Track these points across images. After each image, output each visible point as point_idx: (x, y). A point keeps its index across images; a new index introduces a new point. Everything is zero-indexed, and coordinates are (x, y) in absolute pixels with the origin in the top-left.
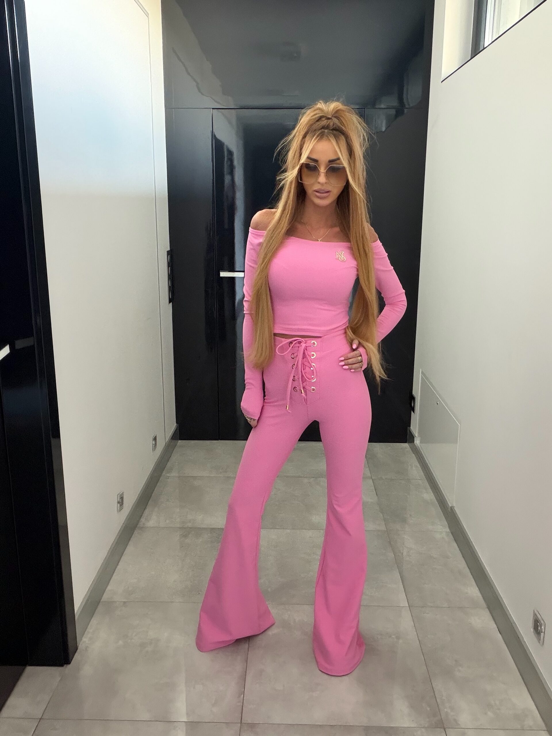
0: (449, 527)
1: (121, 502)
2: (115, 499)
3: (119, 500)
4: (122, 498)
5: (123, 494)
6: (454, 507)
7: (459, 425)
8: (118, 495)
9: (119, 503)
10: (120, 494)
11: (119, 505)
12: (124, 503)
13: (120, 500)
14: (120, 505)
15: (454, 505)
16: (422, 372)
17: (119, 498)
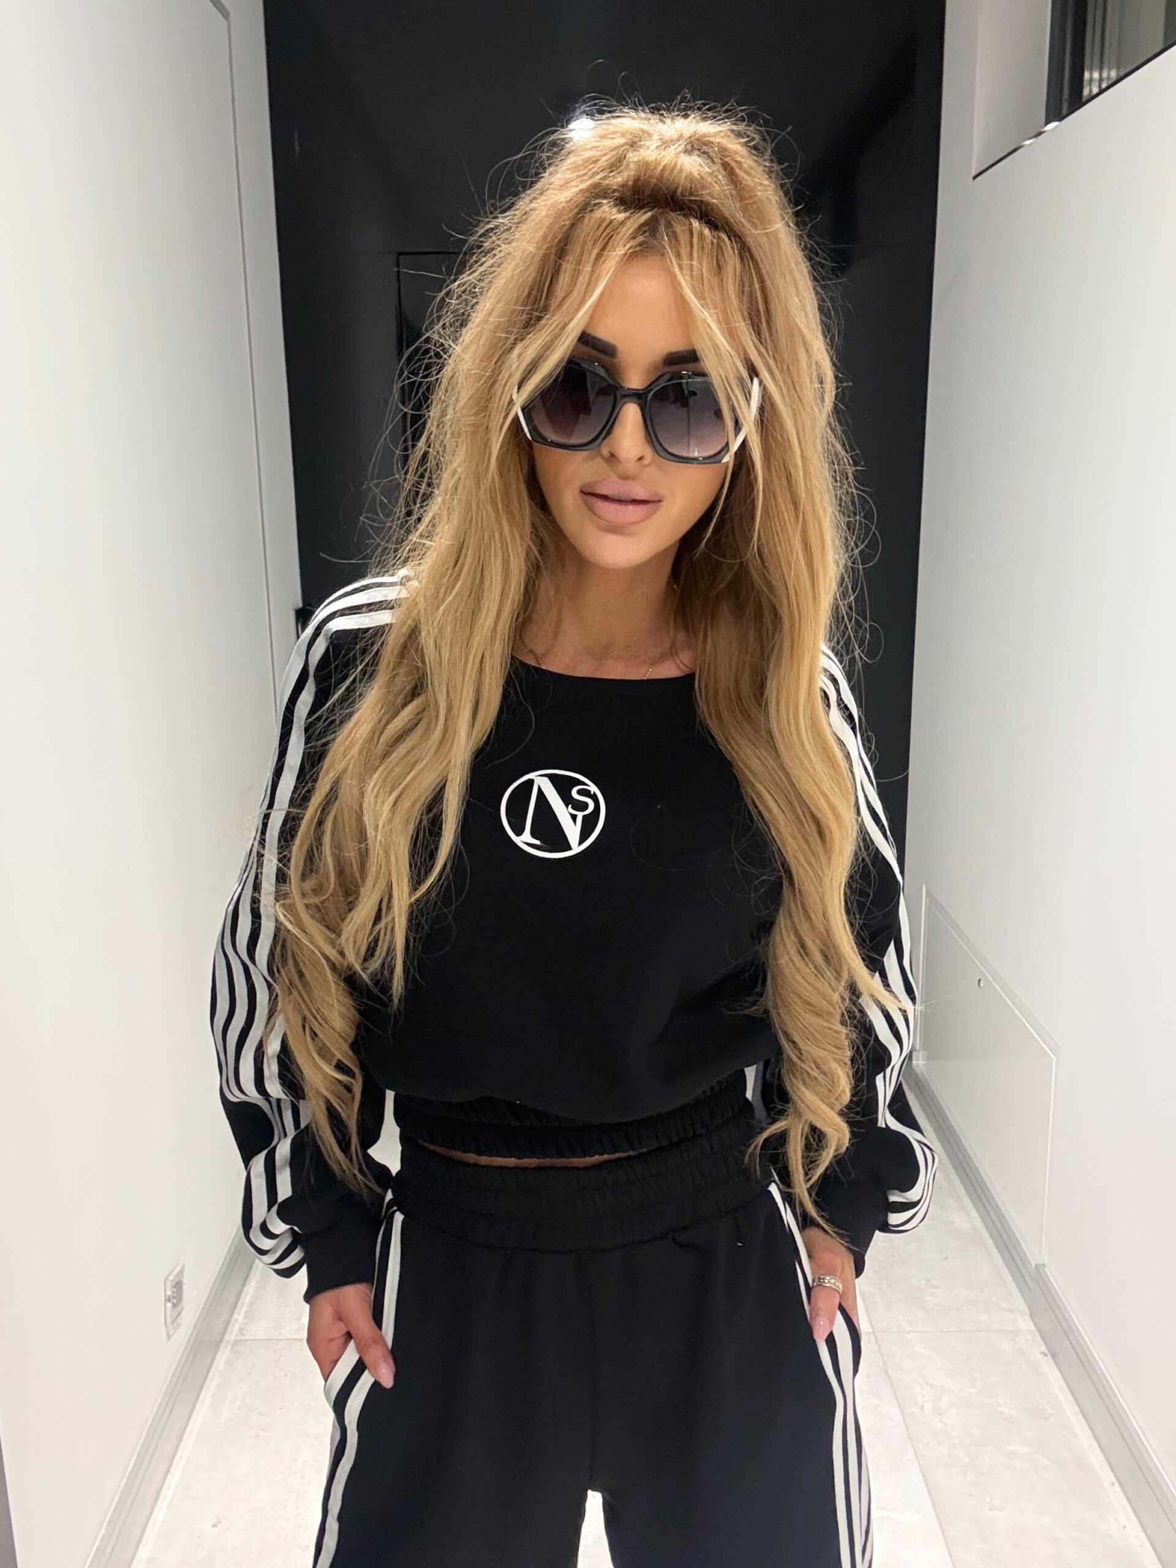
0: (1031, 1316)
1: (176, 1295)
2: (160, 1290)
3: (169, 1293)
4: (178, 1285)
5: (181, 1272)
6: (1044, 1266)
7: (1055, 1059)
8: (166, 1279)
9: (169, 1300)
10: (171, 1278)
11: (169, 1305)
12: (185, 1297)
13: (173, 1292)
14: (174, 1306)
15: (1046, 1262)
16: (929, 894)
17: (169, 1284)
